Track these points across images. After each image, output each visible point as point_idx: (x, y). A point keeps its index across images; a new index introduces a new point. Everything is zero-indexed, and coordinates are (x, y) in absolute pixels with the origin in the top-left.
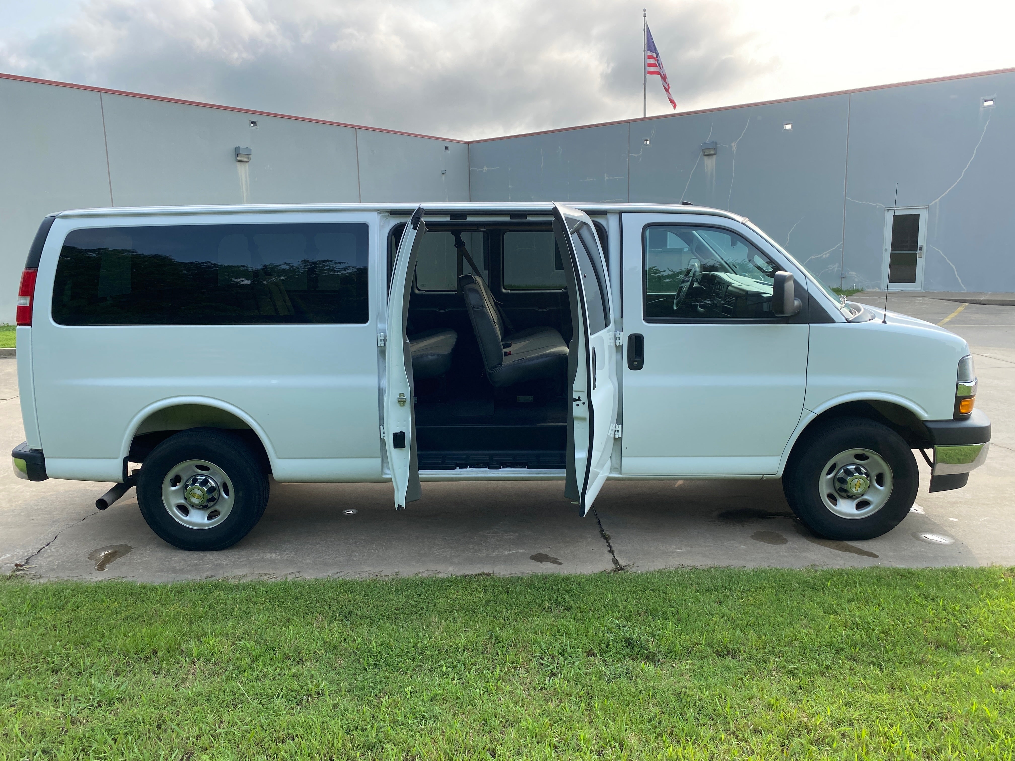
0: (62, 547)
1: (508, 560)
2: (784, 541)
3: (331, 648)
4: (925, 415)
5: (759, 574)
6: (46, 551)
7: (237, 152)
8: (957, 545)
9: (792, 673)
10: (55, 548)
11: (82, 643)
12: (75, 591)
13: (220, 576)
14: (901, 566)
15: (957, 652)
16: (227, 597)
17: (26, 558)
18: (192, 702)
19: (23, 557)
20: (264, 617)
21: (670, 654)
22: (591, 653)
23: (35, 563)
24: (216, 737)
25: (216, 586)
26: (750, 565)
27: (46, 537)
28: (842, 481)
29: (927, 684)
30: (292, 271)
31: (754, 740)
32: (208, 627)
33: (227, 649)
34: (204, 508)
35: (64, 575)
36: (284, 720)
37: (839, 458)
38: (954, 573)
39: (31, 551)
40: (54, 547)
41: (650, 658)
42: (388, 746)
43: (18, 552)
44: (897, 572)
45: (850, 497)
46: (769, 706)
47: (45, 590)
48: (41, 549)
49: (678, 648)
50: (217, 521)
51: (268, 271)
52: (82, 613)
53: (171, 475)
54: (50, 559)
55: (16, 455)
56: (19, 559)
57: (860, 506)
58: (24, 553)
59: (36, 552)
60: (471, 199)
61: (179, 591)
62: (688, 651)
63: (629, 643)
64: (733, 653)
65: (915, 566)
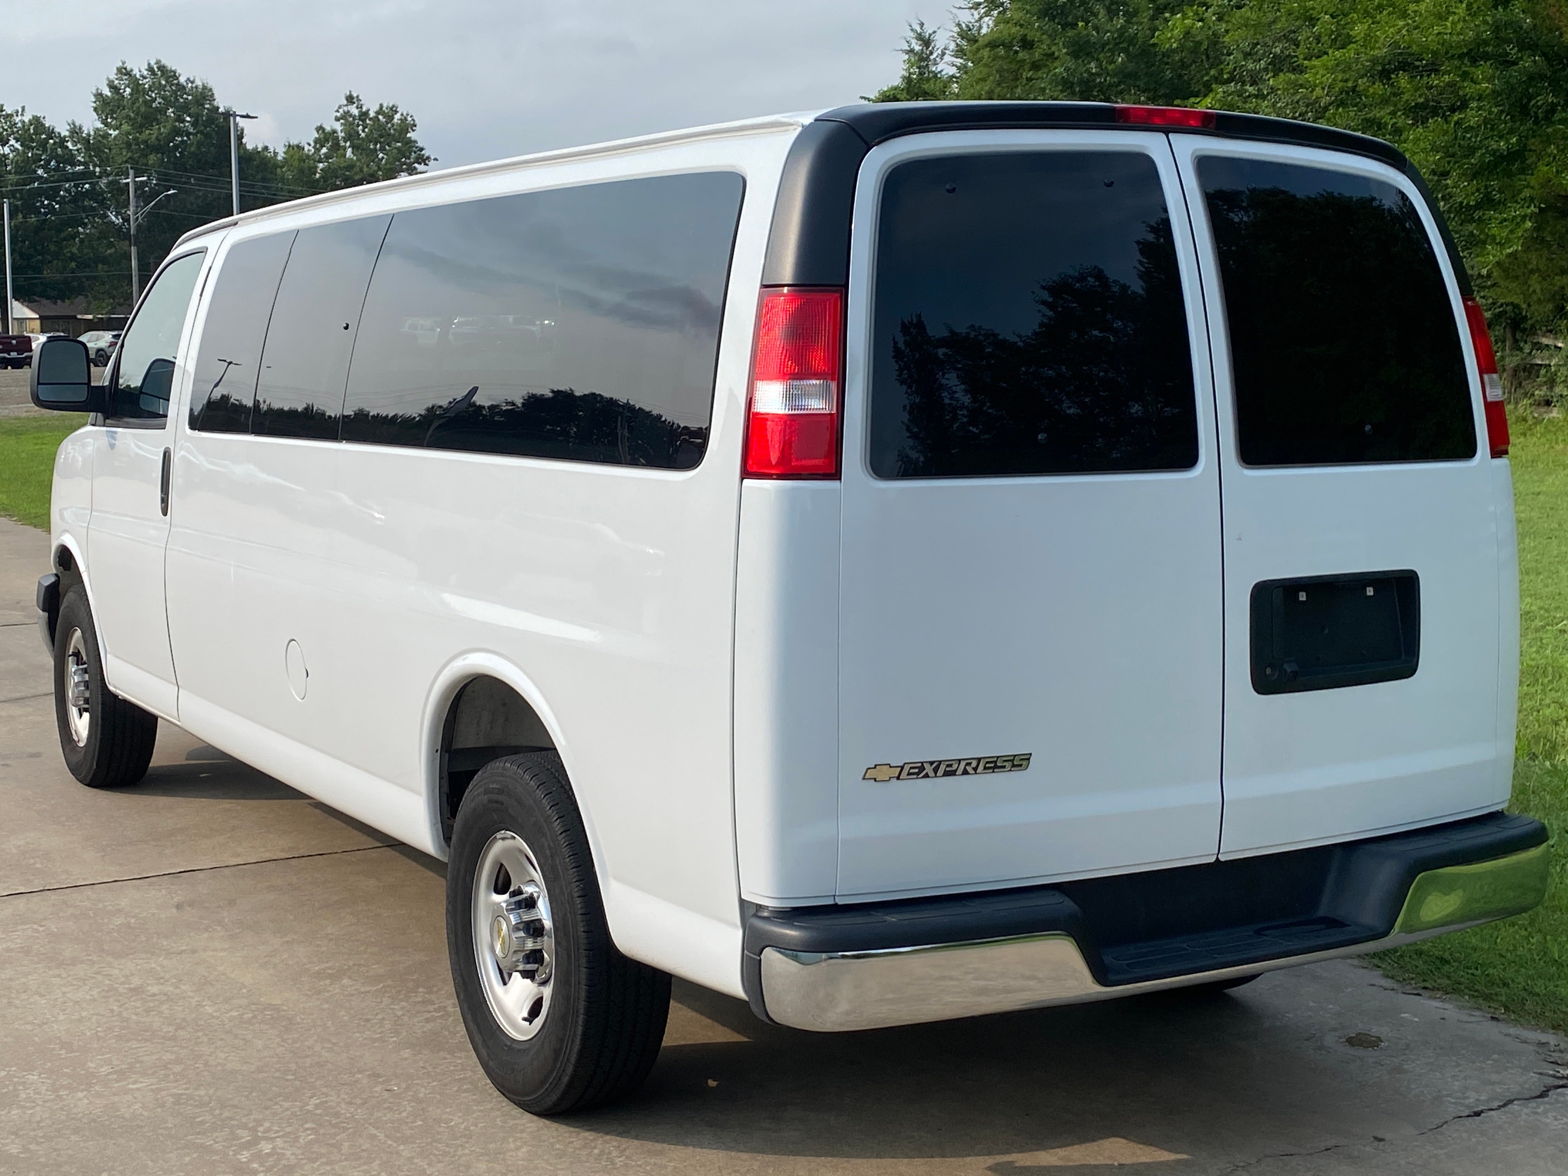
0: (1449, 1095)
6: (1491, 1099)
10: (1468, 1098)
17: (1546, 1099)
19: (1551, 1104)
23: (1533, 1082)
27: (1465, 1135)
39: (1526, 1111)
40: (1467, 1102)
43: (1556, 1119)
48: (1500, 1107)
54: (1494, 1077)
56: (1562, 1102)
58: (1546, 1112)
59: (1515, 1107)
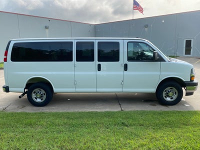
0: (12, 106)
1: (100, 109)
2: (156, 106)
3: (65, 124)
4: (184, 80)
5: (150, 112)
7: (46, 27)
8: (191, 106)
9: (154, 129)
11: (17, 122)
12: (15, 113)
13: (43, 111)
14: (179, 110)
15: (187, 125)
16: (45, 115)
18: (39, 132)
20: (52, 118)
21: (131, 125)
22: (115, 125)
23: (7, 109)
24: (43, 138)
25: (43, 113)
26: (148, 110)
28: (168, 93)
29: (180, 131)
30: (57, 51)
31: (145, 140)
32: (41, 120)
33: (45, 124)
34: (40, 98)
35: (13, 111)
36: (56, 136)
37: (167, 89)
38: (189, 111)
39: (6, 106)
41: (127, 126)
42: (75, 140)
43: (4, 107)
44: (177, 111)
45: (169, 97)
46: (149, 134)
47: (10, 113)
48: (8, 106)
49: (132, 124)
50: (42, 101)
51: (53, 51)
52: (17, 117)
53: (34, 91)
54: (10, 108)
55: (3, 87)
57: (171, 99)
60: (95, 37)
61: (36, 113)
62: (134, 125)
63: (123, 123)
64: (143, 125)
65: (182, 110)
